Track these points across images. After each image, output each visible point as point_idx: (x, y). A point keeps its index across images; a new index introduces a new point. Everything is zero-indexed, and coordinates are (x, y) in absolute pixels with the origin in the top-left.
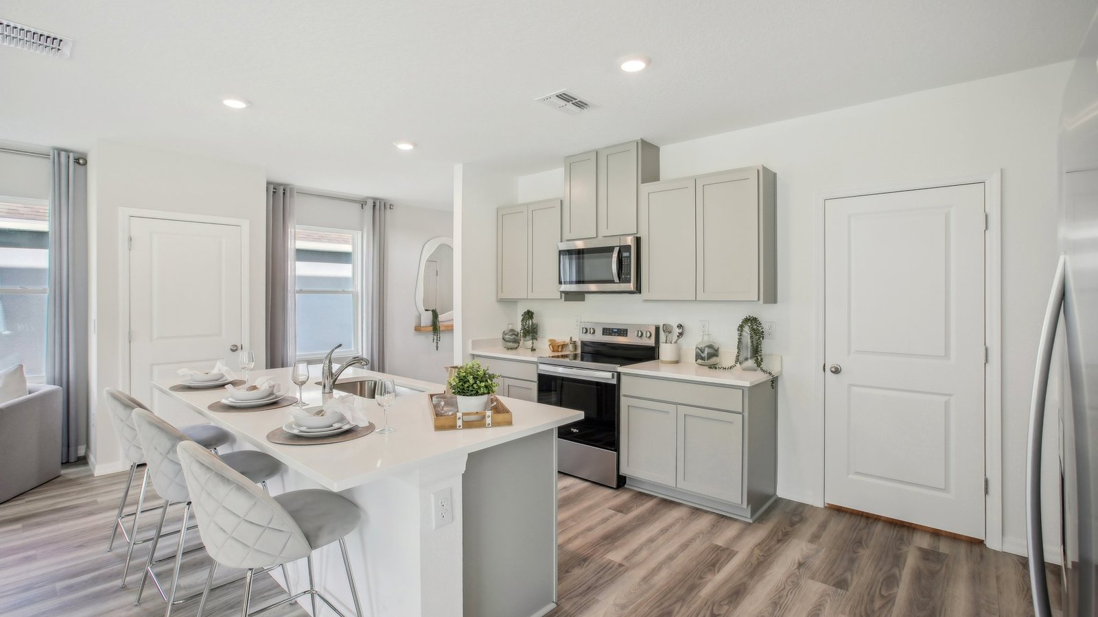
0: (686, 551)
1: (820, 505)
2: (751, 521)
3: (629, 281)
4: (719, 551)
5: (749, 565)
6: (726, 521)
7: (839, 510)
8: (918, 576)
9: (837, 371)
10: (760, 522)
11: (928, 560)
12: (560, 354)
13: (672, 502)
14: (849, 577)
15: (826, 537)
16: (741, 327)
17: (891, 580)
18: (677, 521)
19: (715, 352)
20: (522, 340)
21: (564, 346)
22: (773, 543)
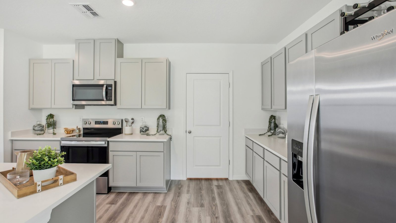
0: (148, 213)
1: (185, 179)
2: (166, 192)
3: (111, 100)
4: (160, 208)
5: (172, 210)
6: (158, 195)
7: (190, 179)
8: (219, 195)
9: (190, 132)
10: (169, 191)
11: (219, 188)
12: (71, 135)
13: (134, 193)
14: (203, 202)
15: (191, 190)
16: (158, 119)
17: (213, 199)
18: (139, 200)
19: (147, 130)
20: (46, 129)
21: (73, 131)
22: (177, 197)
